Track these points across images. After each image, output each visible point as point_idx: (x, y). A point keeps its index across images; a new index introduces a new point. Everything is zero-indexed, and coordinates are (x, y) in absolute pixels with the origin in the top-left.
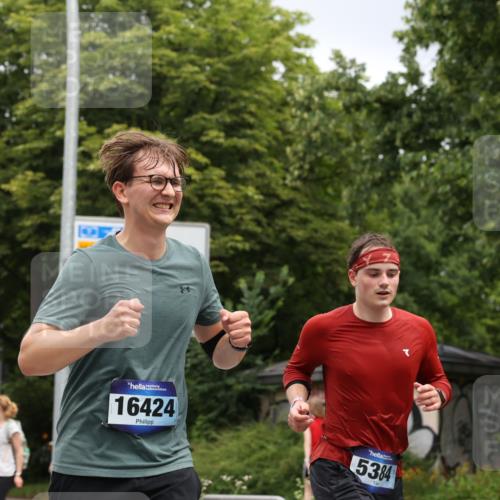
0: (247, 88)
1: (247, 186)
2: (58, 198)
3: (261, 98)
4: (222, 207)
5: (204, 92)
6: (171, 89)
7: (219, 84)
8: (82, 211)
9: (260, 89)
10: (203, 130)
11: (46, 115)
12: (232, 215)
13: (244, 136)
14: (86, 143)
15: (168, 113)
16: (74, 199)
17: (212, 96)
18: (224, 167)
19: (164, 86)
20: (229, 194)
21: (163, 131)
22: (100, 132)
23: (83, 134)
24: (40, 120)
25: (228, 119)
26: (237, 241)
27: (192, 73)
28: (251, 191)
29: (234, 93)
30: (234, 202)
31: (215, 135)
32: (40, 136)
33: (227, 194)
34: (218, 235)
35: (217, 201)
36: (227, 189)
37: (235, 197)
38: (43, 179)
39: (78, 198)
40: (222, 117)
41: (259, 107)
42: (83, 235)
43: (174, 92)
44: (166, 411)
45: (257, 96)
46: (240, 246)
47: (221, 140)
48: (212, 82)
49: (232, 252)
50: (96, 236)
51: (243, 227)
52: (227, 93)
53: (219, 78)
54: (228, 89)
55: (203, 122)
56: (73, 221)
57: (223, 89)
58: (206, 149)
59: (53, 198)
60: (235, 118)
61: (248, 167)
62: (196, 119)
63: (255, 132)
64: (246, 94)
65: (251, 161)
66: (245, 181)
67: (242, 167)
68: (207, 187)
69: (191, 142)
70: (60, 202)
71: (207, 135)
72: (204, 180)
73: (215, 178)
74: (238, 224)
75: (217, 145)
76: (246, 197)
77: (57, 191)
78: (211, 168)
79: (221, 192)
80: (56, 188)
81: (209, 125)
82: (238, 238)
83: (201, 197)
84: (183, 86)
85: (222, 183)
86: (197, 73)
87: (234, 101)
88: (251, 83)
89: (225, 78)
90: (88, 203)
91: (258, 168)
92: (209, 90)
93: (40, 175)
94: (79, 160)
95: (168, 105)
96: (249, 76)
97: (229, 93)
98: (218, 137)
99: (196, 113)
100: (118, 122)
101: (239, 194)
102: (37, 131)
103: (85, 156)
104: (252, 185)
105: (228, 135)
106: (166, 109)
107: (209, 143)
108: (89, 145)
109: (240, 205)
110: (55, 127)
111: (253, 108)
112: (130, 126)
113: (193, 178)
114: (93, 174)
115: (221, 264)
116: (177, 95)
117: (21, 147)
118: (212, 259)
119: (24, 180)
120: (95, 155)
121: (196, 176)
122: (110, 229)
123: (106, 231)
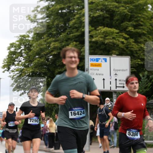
0: (140, 14)
1: (141, 44)
2: (83, 50)
3: (145, 16)
4: (134, 51)
6: (117, 15)
7: (131, 12)
8: (91, 53)
9: (144, 13)
10: (127, 27)
11: (79, 25)
12: (137, 53)
13: (140, 29)
14: (91, 33)
15: (116, 22)
16: (89, 50)
17: (129, 16)
18: (134, 38)
19: (114, 14)
20: (136, 47)
21: (114, 28)
22: (95, 29)
23: (90, 30)
24: (77, 26)
25: (135, 24)
26: (139, 61)
28: (143, 46)
29: (136, 15)
30: (137, 49)
31: (130, 29)
32: (77, 31)
33: (135, 47)
34: (133, 60)
35: (132, 49)
36: (135, 45)
37: (138, 48)
38: (79, 44)
39: (90, 50)
40: (132, 23)
41: (144, 19)
42: (91, 61)
43: (118, 16)
44: (83, 113)
45: (143, 16)
46: (140, 63)
47: (133, 30)
48: (129, 12)
49: (137, 65)
50: (95, 61)
51: (140, 57)
52: (134, 15)
53: (131, 11)
54: (134, 14)
55: (127, 25)
56: (89, 57)
57: (132, 14)
58: (128, 33)
59: (82, 50)
60: (137, 23)
61: (141, 38)
62: (125, 24)
63: (143, 27)
64: (140, 15)
65: (142, 36)
66: (140, 43)
67: (140, 38)
68: (129, 45)
69: (123, 31)
70: (84, 51)
71: (128, 29)
72: (128, 42)
73: (131, 42)
74: (139, 56)
75: (132, 32)
76: (141, 47)
77: (83, 48)
78: (130, 39)
79: (133, 46)
80: (83, 47)
81: (129, 26)
83: (127, 48)
84: (120, 14)
85: (133, 44)
86: (124, 9)
87: (136, 18)
88: (141, 12)
89: (133, 11)
90: (93, 51)
91: (144, 38)
92: (128, 15)
93: (78, 43)
94: (89, 38)
95: (116, 20)
96: (140, 10)
98: (132, 29)
99: (124, 22)
100: (101, 26)
101: (139, 47)
102: (76, 30)
103: (91, 37)
104: (143, 43)
105: (135, 29)
106: (115, 21)
107: (129, 31)
108: (93, 33)
109: (139, 50)
110: (82, 28)
111: (142, 20)
112: (104, 27)
113: (124, 42)
114: (94, 42)
115: (134, 69)
116: (118, 17)
117: (72, 35)
118: (131, 67)
119: (73, 45)
120: (94, 36)
121: (125, 41)
122: (100, 59)
123: (99, 60)
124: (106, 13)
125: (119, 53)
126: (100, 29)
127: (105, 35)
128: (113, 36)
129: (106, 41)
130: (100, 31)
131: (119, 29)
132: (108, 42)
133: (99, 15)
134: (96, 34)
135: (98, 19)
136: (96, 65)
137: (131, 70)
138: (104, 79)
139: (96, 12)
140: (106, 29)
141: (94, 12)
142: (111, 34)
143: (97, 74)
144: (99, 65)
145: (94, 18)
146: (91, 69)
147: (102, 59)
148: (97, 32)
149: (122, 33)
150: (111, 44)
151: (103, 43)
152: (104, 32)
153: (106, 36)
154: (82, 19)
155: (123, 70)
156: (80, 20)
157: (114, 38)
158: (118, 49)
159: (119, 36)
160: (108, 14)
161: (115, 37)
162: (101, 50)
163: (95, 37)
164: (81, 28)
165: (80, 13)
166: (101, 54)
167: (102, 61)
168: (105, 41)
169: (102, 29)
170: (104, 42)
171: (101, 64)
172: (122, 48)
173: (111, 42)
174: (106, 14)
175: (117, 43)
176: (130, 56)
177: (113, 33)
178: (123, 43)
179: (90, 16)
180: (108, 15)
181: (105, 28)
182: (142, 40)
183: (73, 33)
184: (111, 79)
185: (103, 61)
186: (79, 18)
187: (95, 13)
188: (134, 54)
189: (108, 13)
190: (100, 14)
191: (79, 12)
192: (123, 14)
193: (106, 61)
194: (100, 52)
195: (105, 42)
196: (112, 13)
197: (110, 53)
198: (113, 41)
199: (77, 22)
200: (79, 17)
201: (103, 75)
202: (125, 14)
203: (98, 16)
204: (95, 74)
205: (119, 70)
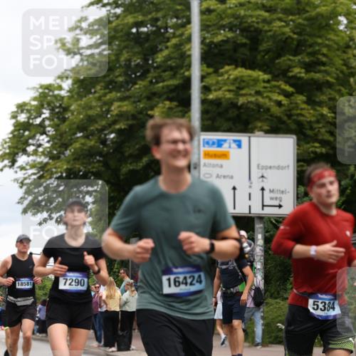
0: (320, 37)
1: (322, 107)
3: (331, 43)
4: (305, 123)
5: (289, 40)
6: (266, 40)
7: (299, 34)
8: (206, 128)
9: (329, 36)
10: (289, 68)
11: (178, 61)
12: (312, 128)
13: (319, 71)
14: (206, 80)
15: (264, 56)
16: (200, 120)
17: (295, 43)
18: (305, 94)
19: (260, 37)
20: (310, 113)
21: (260, 70)
22: (216, 72)
23: (204, 74)
24: (174, 64)
25: (307, 60)
26: (316, 147)
27: (280, 27)
28: (325, 111)
29: (310, 41)
30: (313, 119)
31: (297, 71)
32: (174, 76)
33: (308, 114)
34: (302, 143)
35: (301, 118)
36: (308, 110)
37: (314, 116)
38: (177, 106)
39: (203, 119)
40: (302, 58)
41: (329, 50)
42: (206, 145)
43: (268, 41)
44: (197, 282)
45: (327, 42)
46: (318, 150)
47: (303, 75)
48: (295, 33)
49: (312, 155)
50: (216, 146)
51: (320, 137)
53: (300, 30)
54: (306, 37)
55: (289, 62)
56: (200, 135)
57: (302, 38)
58: (292, 81)
60: (312, 59)
61: (323, 93)
62: (284, 60)
63: (327, 68)
64: (319, 41)
65: (324, 89)
66: (320, 104)
67: (319, 94)
68: (293, 109)
69: (281, 77)
71: (292, 71)
72: (291, 103)
73: (299, 102)
74: (316, 135)
75: (300, 78)
76: (322, 115)
77: (187, 115)
78: (296, 95)
79: (303, 112)
80: (186, 112)
81: (294, 65)
82: (317, 145)
83: (289, 116)
84: (274, 36)
85: (304, 106)
86: (284, 26)
87: (311, 46)
88: (323, 32)
89: (304, 30)
90: (209, 122)
91: (330, 94)
92: (292, 39)
93: (175, 103)
94: (202, 93)
95: (263, 51)
96: (321, 28)
97: (307, 41)
98: (300, 73)
99: (284, 56)
100: (229, 65)
101: (317, 113)
102: (172, 73)
103: (206, 89)
104: (326, 106)
105: (307, 71)
106: (263, 54)
107: (294, 77)
108: (211, 81)
109: (318, 122)
110: (184, 69)
111: (325, 51)
112: (237, 67)
113: (283, 102)
114: (212, 102)
115: (305, 164)
116: (270, 43)
117: (161, 84)
118: (298, 161)
119: (164, 108)
120: (213, 88)
121: (285, 101)
122: (225, 141)
123: (222, 143)
124: (243, 36)
125: (271, 127)
126: (227, 72)
127: (237, 85)
128: (257, 89)
129: (241, 101)
130: (226, 76)
131: (270, 73)
132: (246, 101)
133: (225, 39)
134: (218, 82)
135: (222, 48)
136: (215, 156)
137: (298, 167)
138: (234, 188)
139: (217, 31)
140: (240, 72)
141: (212, 32)
142: (252, 83)
143: (218, 176)
144: (224, 156)
145: (213, 46)
146: (205, 165)
147: (232, 142)
148: (220, 78)
149: (278, 81)
150: (252, 106)
151: (234, 105)
152: (236, 79)
153: (240, 88)
154: (185, 47)
155: (279, 168)
156: (180, 51)
157: (258, 93)
158: (269, 118)
159: (271, 88)
160: (247, 37)
161: (262, 90)
162: (229, 119)
163: (215, 90)
164: (182, 68)
165: (182, 35)
166: (229, 130)
167: (230, 147)
168: (238, 99)
169: (230, 72)
170: (235, 101)
171: (228, 152)
172: (276, 117)
173: (251, 102)
174: (240, 38)
175: (265, 103)
176: (296, 134)
177: (256, 81)
178: (279, 104)
179: (203, 42)
180: (244, 41)
181: (240, 69)
182: (324, 98)
183: (163, 81)
184: (250, 187)
185: (234, 145)
186: (177, 46)
187: (216, 34)
188: (304, 130)
189: (245, 34)
190: (228, 38)
191: (179, 32)
192: (280, 38)
193: (239, 145)
194: (226, 125)
195: (237, 103)
196: (254, 35)
197: (250, 126)
198: (257, 99)
199: (173, 55)
200: (178, 43)
201: (232, 177)
202: (284, 37)
203: (223, 41)
204: (215, 176)
205: (270, 167)
